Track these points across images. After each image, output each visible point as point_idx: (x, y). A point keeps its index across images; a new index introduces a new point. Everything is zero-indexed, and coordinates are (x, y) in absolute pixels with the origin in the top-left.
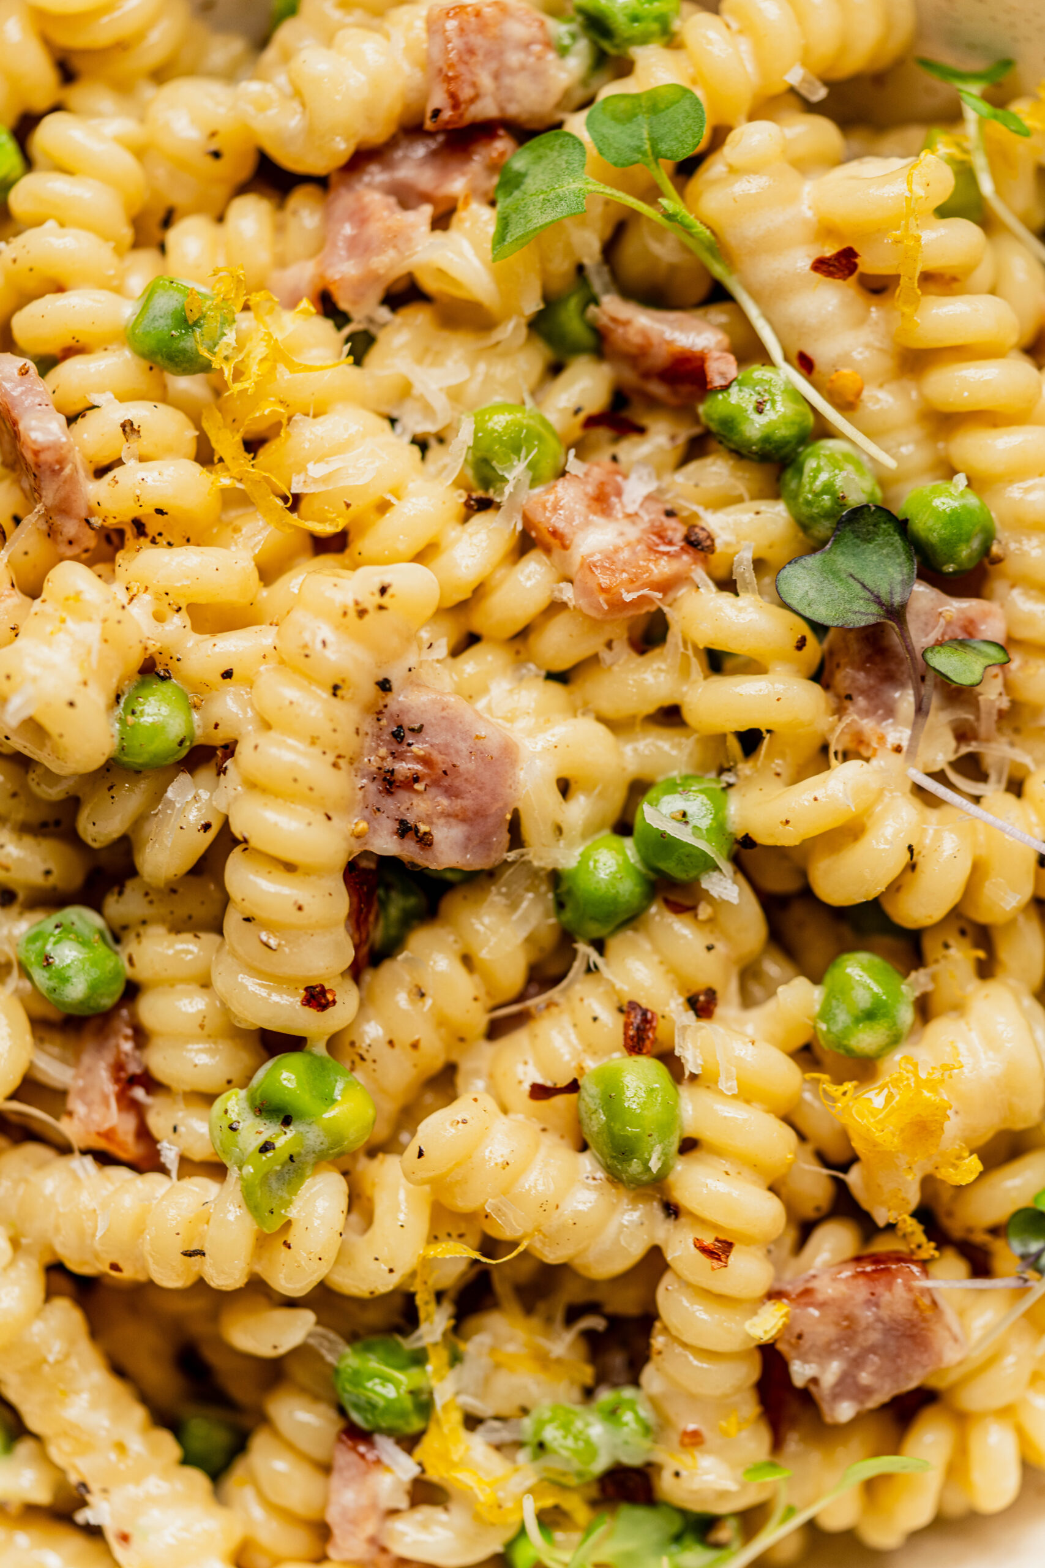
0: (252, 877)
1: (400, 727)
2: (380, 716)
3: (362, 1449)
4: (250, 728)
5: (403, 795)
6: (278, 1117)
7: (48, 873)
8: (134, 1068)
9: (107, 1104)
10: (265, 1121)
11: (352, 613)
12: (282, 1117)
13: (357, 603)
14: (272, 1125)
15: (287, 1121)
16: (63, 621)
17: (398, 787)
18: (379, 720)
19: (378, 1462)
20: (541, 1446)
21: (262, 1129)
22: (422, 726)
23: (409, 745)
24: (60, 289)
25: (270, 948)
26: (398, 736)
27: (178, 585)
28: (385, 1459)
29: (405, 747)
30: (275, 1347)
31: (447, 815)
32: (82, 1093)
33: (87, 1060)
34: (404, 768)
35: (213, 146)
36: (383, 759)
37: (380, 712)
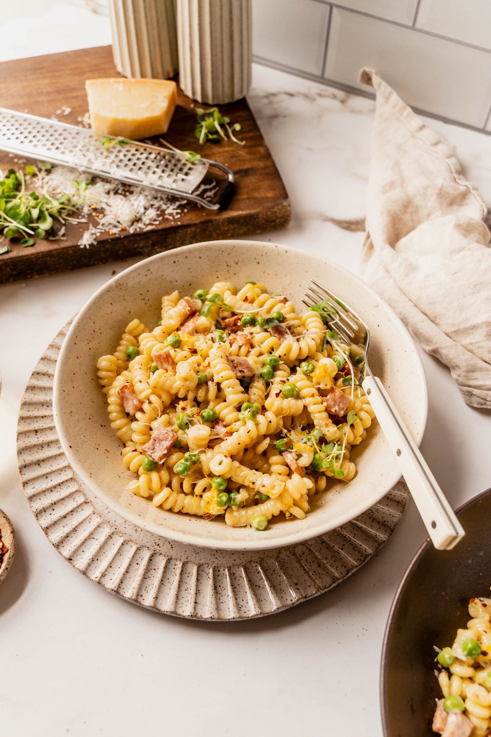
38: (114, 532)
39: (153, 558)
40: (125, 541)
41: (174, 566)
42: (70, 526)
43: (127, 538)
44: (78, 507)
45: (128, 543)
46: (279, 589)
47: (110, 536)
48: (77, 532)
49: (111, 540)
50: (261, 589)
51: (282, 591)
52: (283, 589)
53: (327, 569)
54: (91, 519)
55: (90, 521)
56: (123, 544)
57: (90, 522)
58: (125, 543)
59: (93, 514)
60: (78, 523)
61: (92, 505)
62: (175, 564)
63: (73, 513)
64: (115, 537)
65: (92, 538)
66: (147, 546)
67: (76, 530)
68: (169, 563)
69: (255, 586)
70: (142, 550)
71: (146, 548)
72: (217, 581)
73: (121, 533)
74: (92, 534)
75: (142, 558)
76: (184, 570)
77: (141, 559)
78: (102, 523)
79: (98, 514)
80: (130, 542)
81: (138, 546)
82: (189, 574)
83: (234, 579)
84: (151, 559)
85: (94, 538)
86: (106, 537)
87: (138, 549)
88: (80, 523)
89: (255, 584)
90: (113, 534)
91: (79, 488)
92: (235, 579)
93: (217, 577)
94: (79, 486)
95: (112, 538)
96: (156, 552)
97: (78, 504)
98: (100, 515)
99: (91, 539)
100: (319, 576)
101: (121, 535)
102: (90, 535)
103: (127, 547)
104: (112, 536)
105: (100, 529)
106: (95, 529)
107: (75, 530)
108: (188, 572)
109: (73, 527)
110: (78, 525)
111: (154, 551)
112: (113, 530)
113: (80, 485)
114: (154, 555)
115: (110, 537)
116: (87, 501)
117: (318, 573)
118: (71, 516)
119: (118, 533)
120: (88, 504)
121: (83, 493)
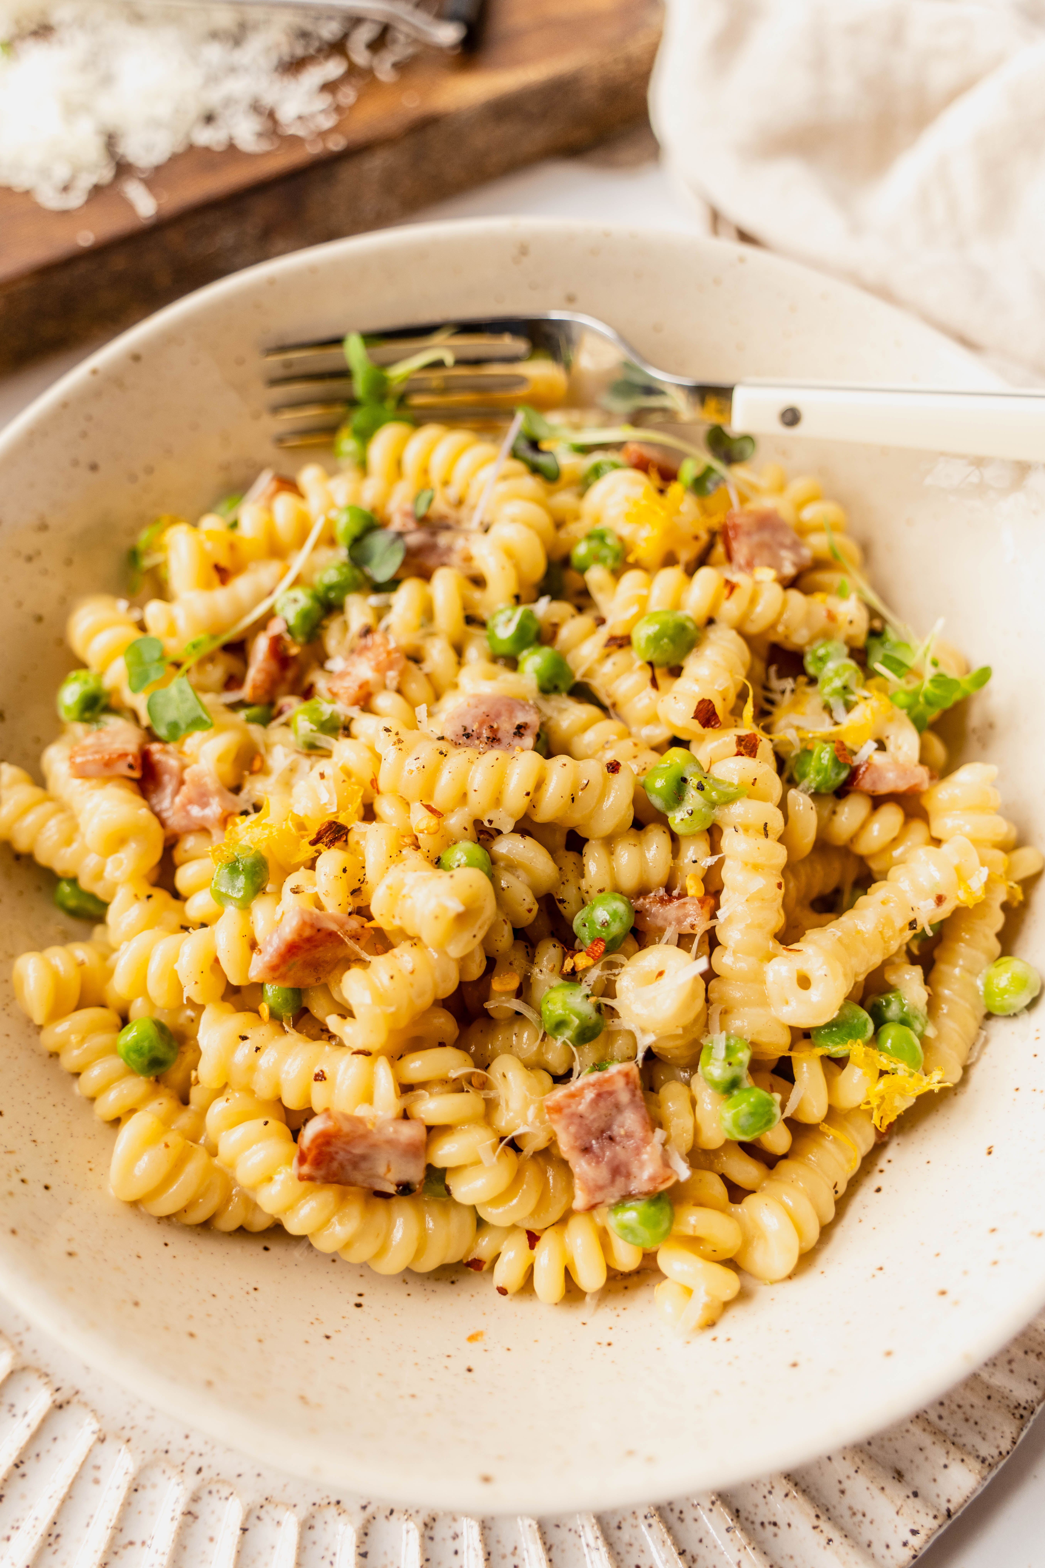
0: (548, 794)
1: (463, 735)
2: (458, 743)
3: (861, 771)
4: (466, 809)
5: (500, 735)
6: (683, 786)
7: (554, 946)
8: (662, 892)
9: (685, 904)
10: (686, 794)
11: (400, 746)
12: (682, 783)
13: (395, 744)
14: (687, 789)
15: (684, 780)
16: (404, 896)
17: (496, 736)
18: (460, 744)
19: (867, 762)
20: (845, 688)
21: (690, 796)
22: (463, 726)
23: (473, 731)
24: (217, 960)
25: (587, 784)
26: (468, 736)
27: (385, 847)
28: (865, 758)
29: (475, 732)
30: (812, 808)
31: (510, 718)
32: (679, 922)
33: (660, 922)
34: (485, 733)
35: (143, 898)
36: (481, 742)
37: (456, 744)
38: (199, 1489)
39: (374, 1545)
40: (248, 1515)
41: (451, 1545)
42: (26, 1526)
43: (253, 1497)
44: (36, 1436)
45: (262, 1513)
46: (847, 1513)
47: (189, 1513)
48: (60, 1540)
49: (198, 1528)
50: (783, 1530)
51: (859, 1517)
52: (858, 1507)
53: (983, 1382)
54: (97, 1468)
55: (97, 1474)
56: (244, 1530)
57: (97, 1481)
58: (253, 1519)
59: (99, 1446)
60: (56, 1503)
61: (86, 1404)
62: (451, 1533)
63: (23, 1468)
64: (208, 1507)
65: (125, 1547)
66: (333, 1500)
67: (58, 1536)
68: (432, 1538)
69: (758, 1526)
70: (318, 1523)
71: (333, 1510)
72: (622, 1549)
73: (224, 1482)
74: (119, 1529)
75: (329, 1557)
76: (493, 1548)
77: (326, 1562)
78: (143, 1469)
79: (118, 1437)
80: (268, 1507)
81: (303, 1511)
82: (513, 1554)
83: (677, 1525)
84: (362, 1551)
85: (131, 1543)
86: (176, 1524)
87: (307, 1526)
88: (63, 1502)
89: (758, 1520)
90: (195, 1499)
91: (18, 1355)
92: (681, 1520)
93: (617, 1533)
94: (13, 1347)
95: (196, 1518)
96: (370, 1510)
97: (35, 1425)
98: (127, 1434)
99: (122, 1552)
100: (960, 1415)
101: (225, 1492)
102: (113, 1539)
103: (264, 1532)
104: (194, 1508)
105: (146, 1496)
106: (127, 1504)
107: (52, 1539)
108: (509, 1549)
109: (43, 1527)
110: (59, 1511)
111: (364, 1508)
112: (192, 1481)
113: (16, 1340)
114: (371, 1531)
115: (190, 1518)
116: (60, 1397)
117: (954, 1407)
118: (20, 1484)
119: (214, 1488)
120: (69, 1410)
121: (37, 1370)
